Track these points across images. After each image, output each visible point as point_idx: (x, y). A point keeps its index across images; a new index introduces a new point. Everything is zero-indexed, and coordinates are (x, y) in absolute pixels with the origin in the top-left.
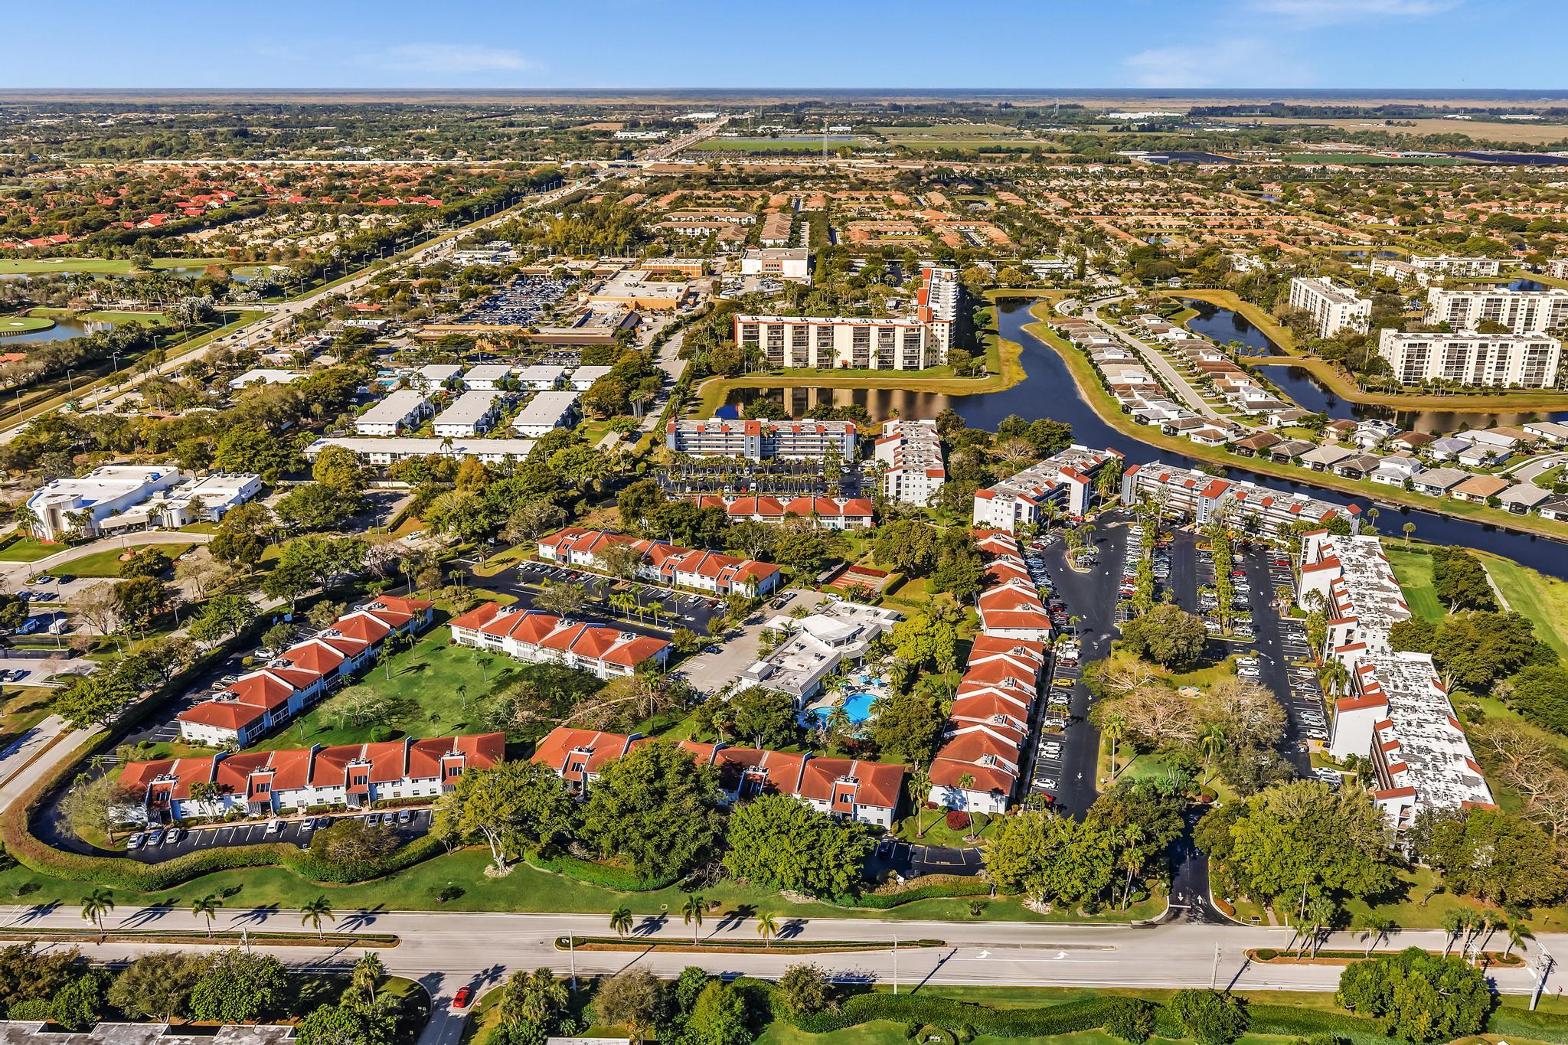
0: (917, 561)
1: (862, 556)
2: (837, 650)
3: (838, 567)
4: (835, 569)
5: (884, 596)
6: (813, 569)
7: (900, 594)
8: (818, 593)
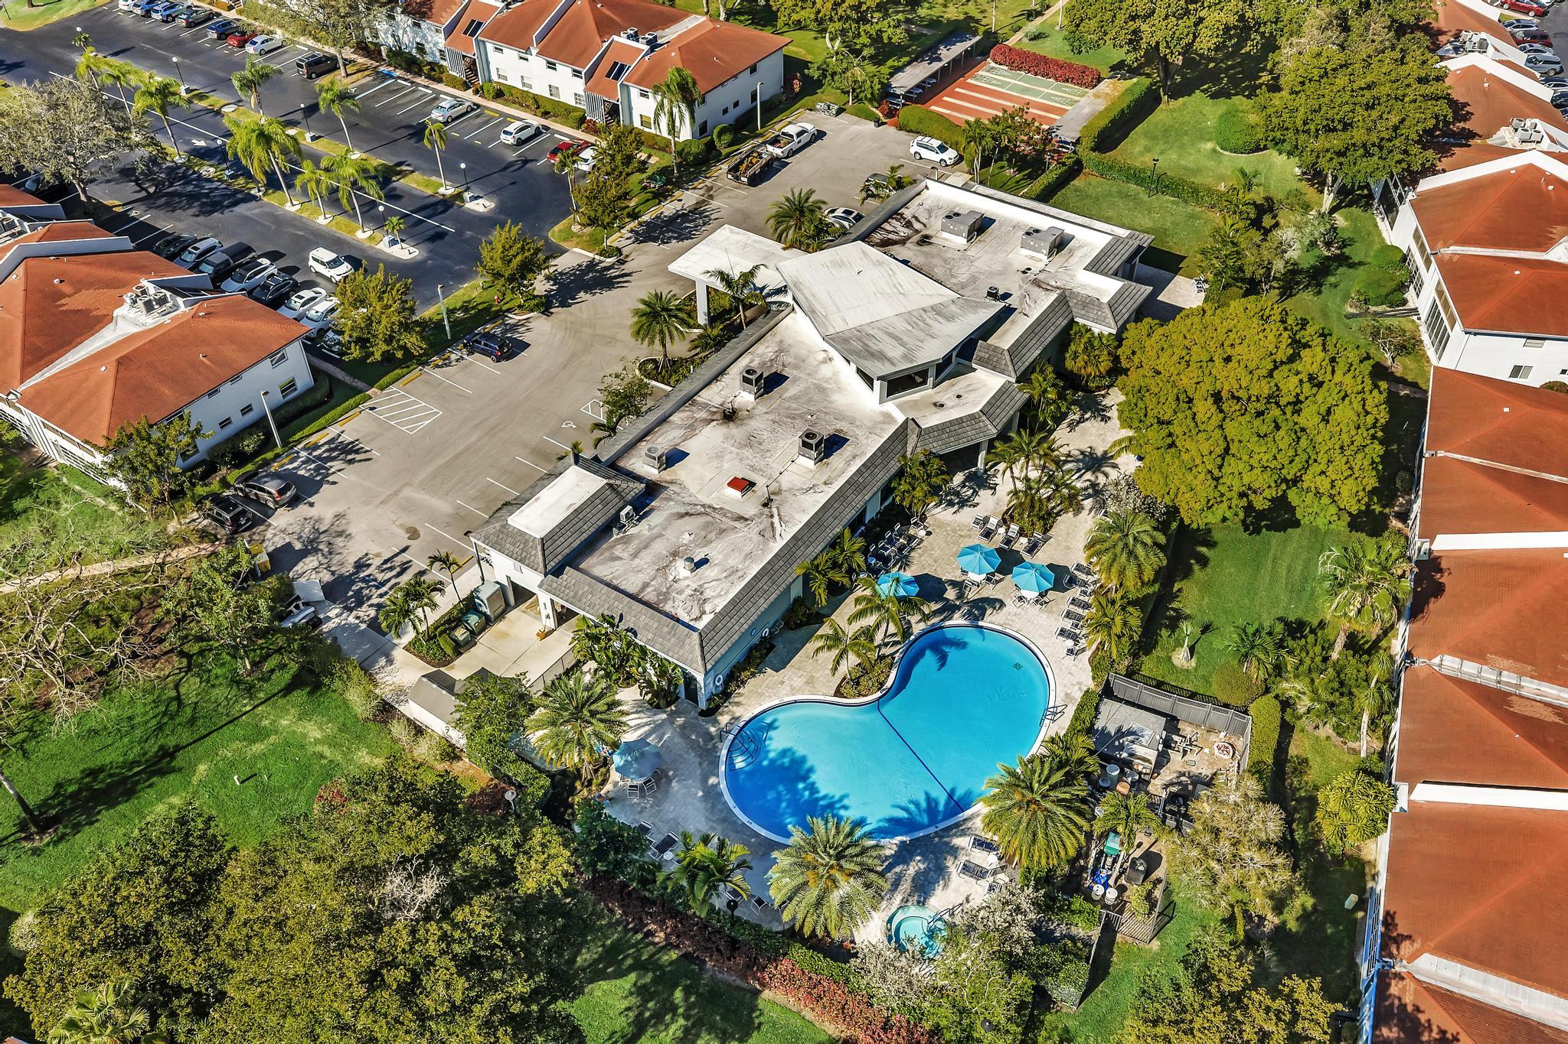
0: (1206, 43)
1: (1031, 15)
2: (896, 411)
3: (959, 48)
4: (949, 53)
5: (1085, 153)
6: (884, 51)
7: (1136, 149)
8: (889, 131)
